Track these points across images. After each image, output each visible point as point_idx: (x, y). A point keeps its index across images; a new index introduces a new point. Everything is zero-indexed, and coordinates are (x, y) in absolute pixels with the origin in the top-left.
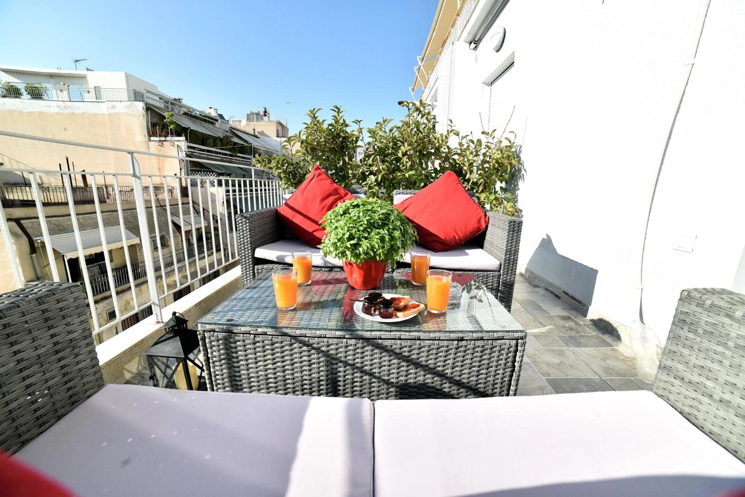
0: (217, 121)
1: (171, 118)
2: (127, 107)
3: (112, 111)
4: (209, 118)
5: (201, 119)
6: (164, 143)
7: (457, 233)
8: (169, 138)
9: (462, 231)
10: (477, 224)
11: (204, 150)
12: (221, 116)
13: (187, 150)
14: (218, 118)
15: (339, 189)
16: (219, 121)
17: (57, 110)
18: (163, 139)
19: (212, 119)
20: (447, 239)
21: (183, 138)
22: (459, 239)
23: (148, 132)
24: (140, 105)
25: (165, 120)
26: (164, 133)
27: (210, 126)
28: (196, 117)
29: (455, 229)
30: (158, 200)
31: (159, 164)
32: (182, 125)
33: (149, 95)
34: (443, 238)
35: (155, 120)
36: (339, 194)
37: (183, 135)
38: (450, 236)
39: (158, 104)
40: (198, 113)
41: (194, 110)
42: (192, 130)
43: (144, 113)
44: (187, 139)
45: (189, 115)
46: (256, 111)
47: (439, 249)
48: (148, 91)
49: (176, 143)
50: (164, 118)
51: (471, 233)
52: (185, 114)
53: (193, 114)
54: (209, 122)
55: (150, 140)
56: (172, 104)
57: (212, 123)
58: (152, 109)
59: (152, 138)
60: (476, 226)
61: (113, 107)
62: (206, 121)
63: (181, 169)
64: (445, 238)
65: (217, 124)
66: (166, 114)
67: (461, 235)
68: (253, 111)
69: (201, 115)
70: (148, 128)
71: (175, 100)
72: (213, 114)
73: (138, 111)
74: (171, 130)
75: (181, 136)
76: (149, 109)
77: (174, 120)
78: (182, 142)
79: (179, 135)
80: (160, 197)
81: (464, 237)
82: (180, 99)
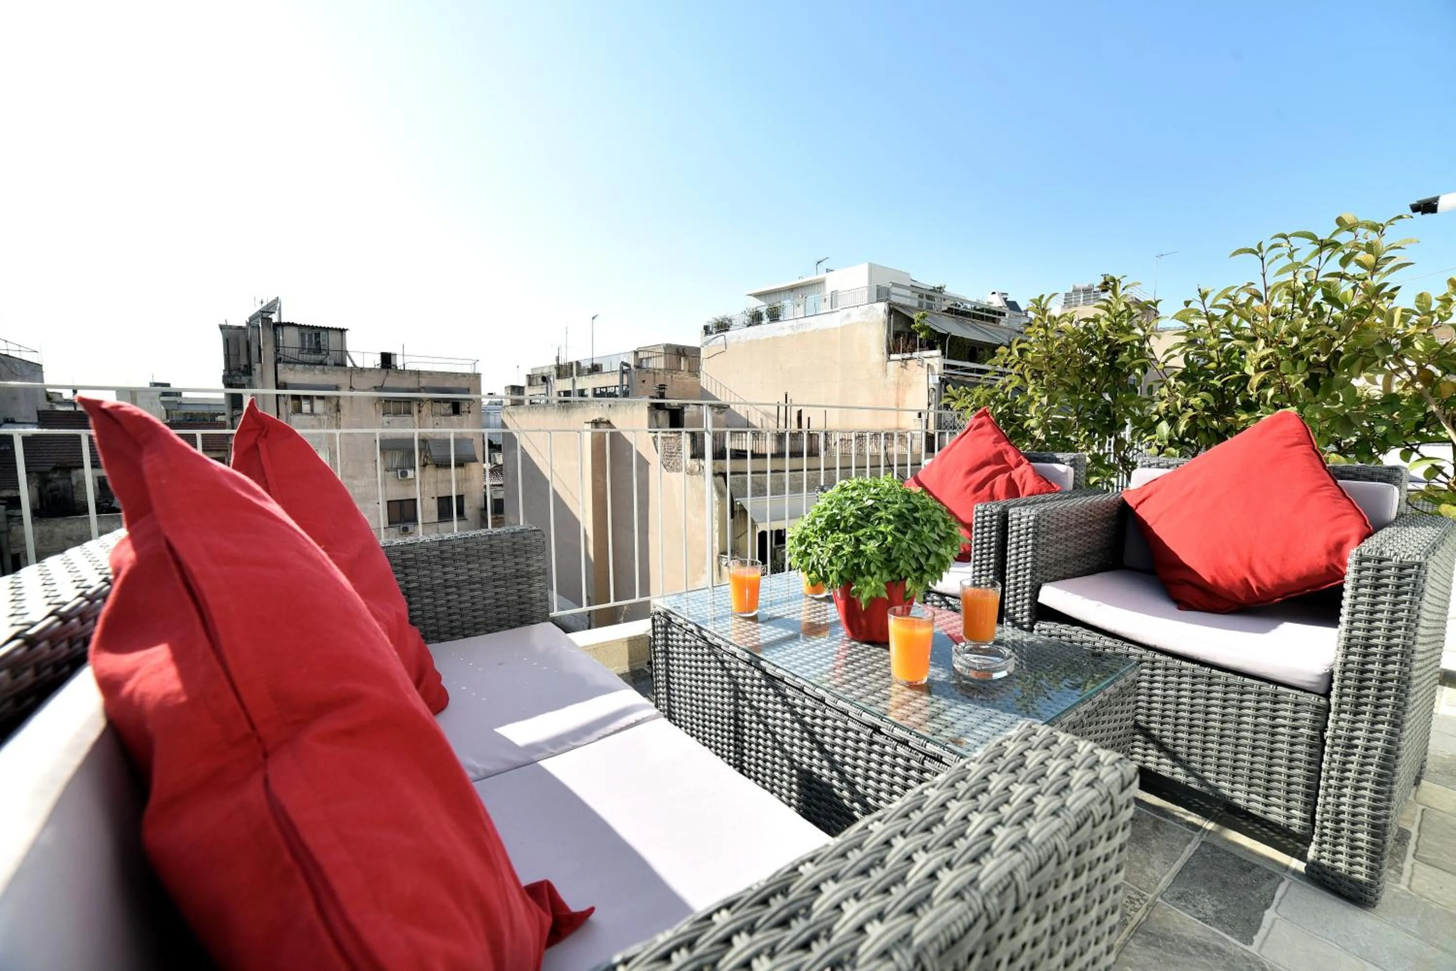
0: (1004, 315)
1: (922, 321)
2: (866, 313)
3: (846, 322)
4: (988, 311)
5: (974, 316)
6: (909, 362)
7: (1253, 573)
8: (916, 354)
9: (1270, 568)
10: (1324, 557)
11: (971, 370)
12: (1013, 306)
13: (943, 371)
14: (1006, 309)
15: (1007, 453)
16: (1007, 315)
17: (788, 331)
18: (907, 355)
19: (994, 312)
20: (1220, 581)
21: (937, 352)
22: (1258, 588)
23: (888, 348)
24: (882, 307)
25: (913, 326)
26: (909, 346)
27: (989, 326)
28: (965, 314)
29: (1250, 559)
30: (886, 455)
31: (898, 398)
32: (939, 331)
33: (894, 290)
34: (1209, 580)
35: (900, 327)
36: (1005, 462)
37: (939, 346)
38: (1231, 574)
39: (907, 302)
40: (969, 306)
41: (963, 301)
42: (954, 338)
43: (886, 317)
44: (943, 353)
45: (956, 312)
46: (1086, 285)
47: (1195, 605)
48: (894, 285)
49: (927, 361)
50: (912, 321)
51: (1303, 579)
52: (950, 310)
53: (961, 308)
54: (988, 319)
55: (889, 360)
56: (928, 297)
57: (994, 320)
58: (896, 311)
59: (893, 356)
60: (1322, 561)
61: (848, 315)
62: (982, 318)
63: (929, 405)
64: (1215, 580)
65: (1003, 322)
66: (915, 316)
67: (1268, 579)
68: (1078, 286)
69: (975, 309)
70: (888, 341)
71: (933, 290)
72: (997, 302)
73: (878, 316)
74: (921, 340)
75: (934, 348)
76: (894, 311)
77: (927, 324)
78: (935, 358)
79: (932, 348)
80: (890, 450)
81: (1277, 587)
82: (940, 288)
